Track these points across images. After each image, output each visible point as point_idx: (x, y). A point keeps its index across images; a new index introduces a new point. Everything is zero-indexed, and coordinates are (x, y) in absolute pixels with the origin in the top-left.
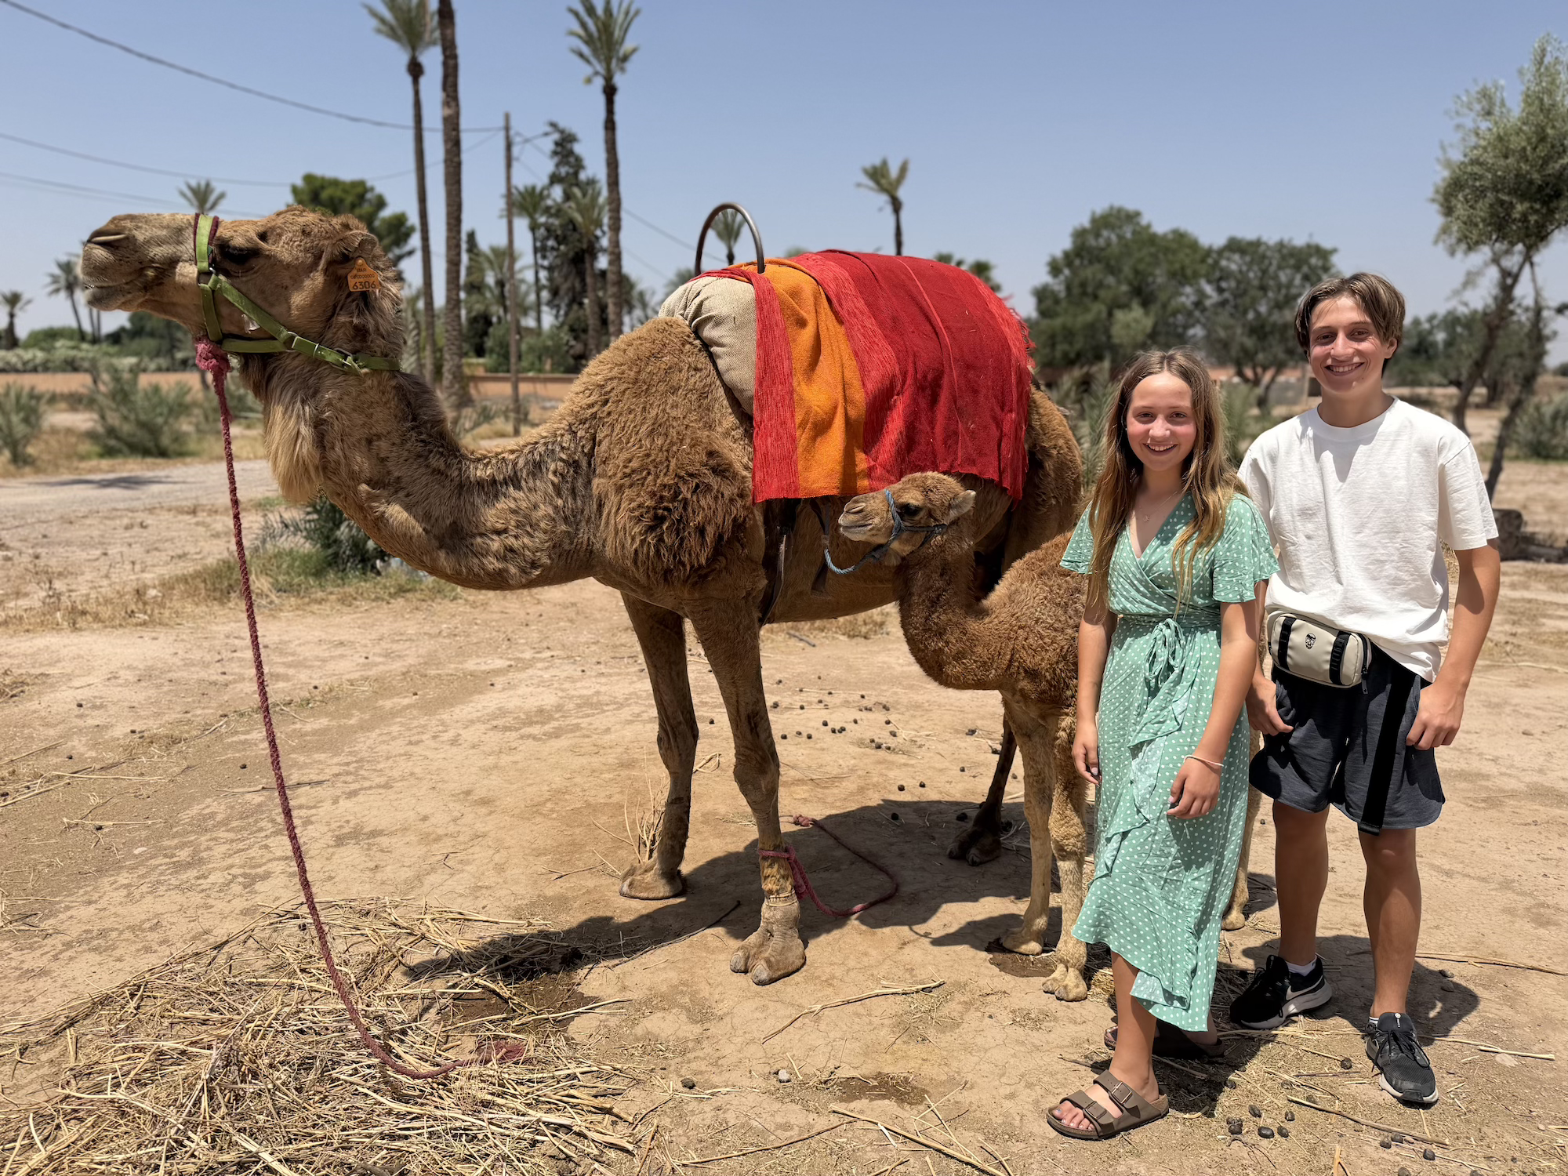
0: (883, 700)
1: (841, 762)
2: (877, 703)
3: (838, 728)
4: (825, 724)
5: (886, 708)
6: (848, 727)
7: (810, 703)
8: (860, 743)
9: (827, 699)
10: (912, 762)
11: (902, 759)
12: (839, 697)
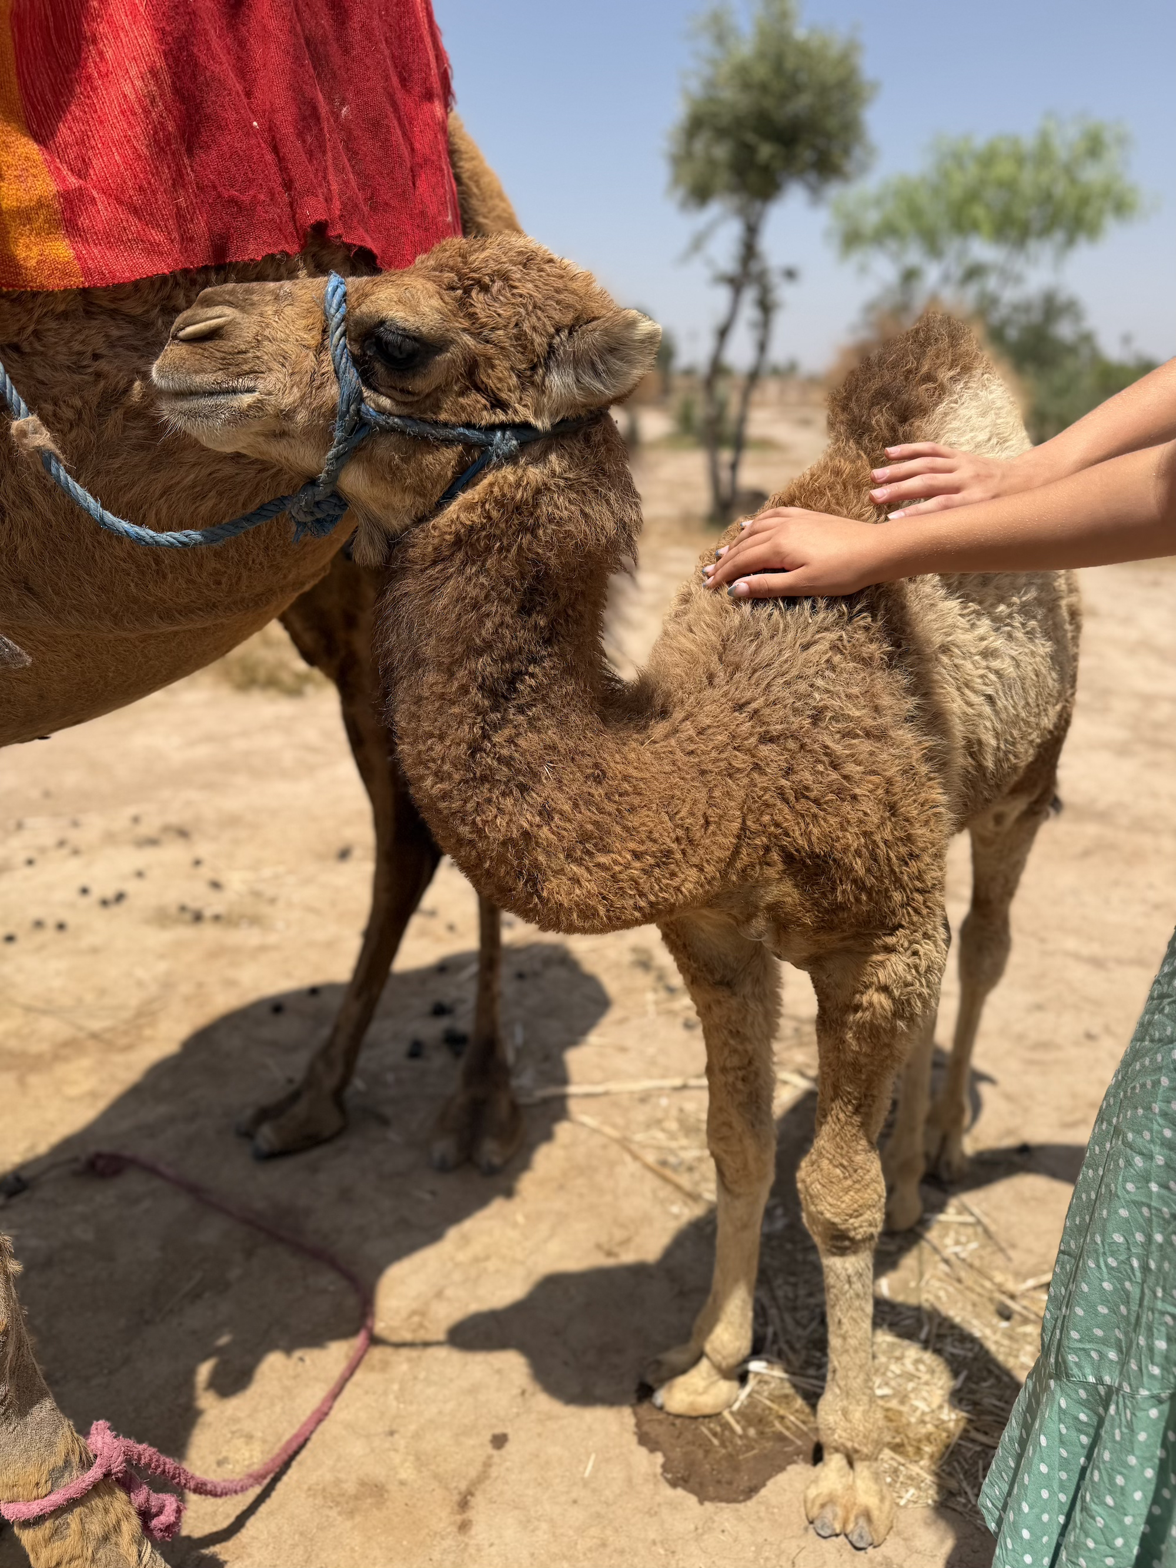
0: (174, 818)
1: (140, 973)
2: (167, 829)
3: (110, 893)
4: (85, 891)
5: (182, 834)
6: (131, 887)
7: (43, 850)
8: (162, 918)
9: (75, 837)
10: (272, 939)
11: (248, 937)
12: (95, 825)
